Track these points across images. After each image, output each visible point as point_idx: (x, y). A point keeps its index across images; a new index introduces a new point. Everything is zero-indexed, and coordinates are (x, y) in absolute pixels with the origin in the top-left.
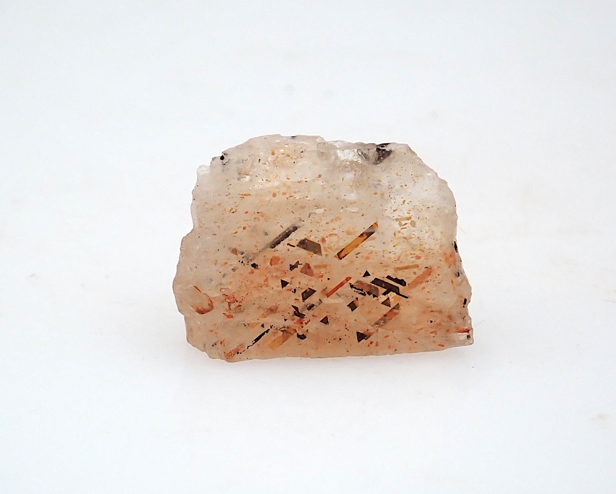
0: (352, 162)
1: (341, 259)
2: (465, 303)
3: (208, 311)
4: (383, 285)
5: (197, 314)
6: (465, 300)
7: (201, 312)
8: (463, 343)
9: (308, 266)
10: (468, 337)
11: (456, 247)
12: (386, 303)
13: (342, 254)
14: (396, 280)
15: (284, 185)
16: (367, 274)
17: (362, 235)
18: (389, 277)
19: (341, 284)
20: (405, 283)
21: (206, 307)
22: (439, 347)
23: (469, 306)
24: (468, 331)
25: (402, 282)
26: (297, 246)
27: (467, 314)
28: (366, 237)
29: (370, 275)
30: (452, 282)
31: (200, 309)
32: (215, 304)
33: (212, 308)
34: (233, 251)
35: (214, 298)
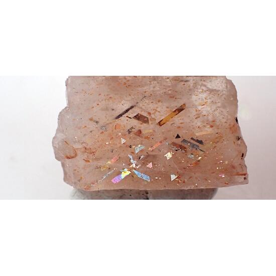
1: (161, 126)
2: (243, 156)
3: (73, 157)
4: (189, 144)
6: (243, 154)
7: (68, 158)
8: (242, 183)
9: (140, 132)
10: (245, 178)
11: (237, 120)
13: (162, 123)
14: (198, 141)
16: (178, 137)
17: (175, 111)
18: (192, 139)
19: (161, 142)
20: (203, 143)
21: (73, 155)
23: (246, 159)
24: (245, 175)
25: (201, 142)
26: (133, 118)
27: (244, 163)
28: (178, 112)
29: (180, 137)
30: (234, 143)
31: (68, 156)
32: (79, 152)
33: (76, 155)
34: (91, 119)
35: (78, 149)
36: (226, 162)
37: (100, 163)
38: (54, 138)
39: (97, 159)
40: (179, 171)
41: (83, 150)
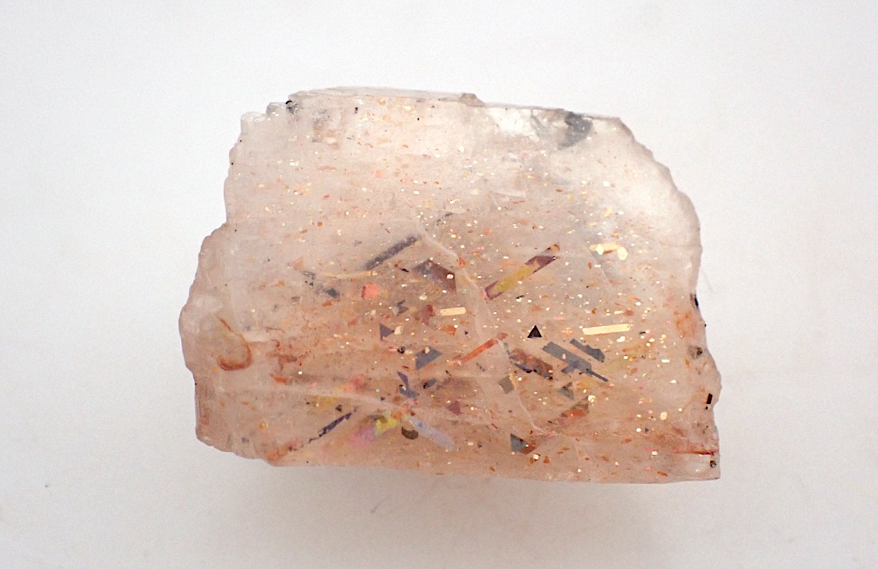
0: (519, 138)
1: (492, 298)
2: (709, 401)
3: (241, 366)
4: (564, 357)
5: (221, 372)
6: (710, 397)
7: (227, 367)
8: (703, 476)
9: (430, 310)
10: (712, 463)
11: (697, 304)
12: (567, 391)
13: (494, 291)
14: (589, 350)
15: (399, 159)
16: (535, 333)
17: (531, 262)
18: (573, 342)
19: (489, 344)
20: (603, 357)
21: (239, 359)
22: (658, 476)
23: (717, 408)
24: (712, 453)
25: (597, 354)
26: (413, 271)
27: (712, 421)
28: (538, 266)
29: (540, 336)
30: (687, 363)
31: (227, 362)
32: (257, 354)
33: (249, 361)
34: (297, 264)
35: (255, 344)
36: (664, 416)
37: (314, 390)
38: (185, 309)
39: (305, 379)
40: (536, 428)
41: (271, 348)
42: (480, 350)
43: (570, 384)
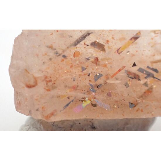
1: (119, 54)
3: (34, 86)
4: (145, 72)
5: (26, 89)
7: (29, 87)
9: (97, 59)
12: (146, 84)
13: (120, 51)
16: (134, 65)
17: (131, 39)
18: (148, 67)
19: (120, 71)
20: (158, 71)
21: (32, 83)
25: (156, 71)
26: (90, 45)
28: (134, 40)
29: (136, 66)
31: (28, 85)
32: (39, 81)
33: (36, 84)
34: (51, 47)
35: (38, 77)
41: (43, 78)
42: (117, 73)
43: (147, 82)
